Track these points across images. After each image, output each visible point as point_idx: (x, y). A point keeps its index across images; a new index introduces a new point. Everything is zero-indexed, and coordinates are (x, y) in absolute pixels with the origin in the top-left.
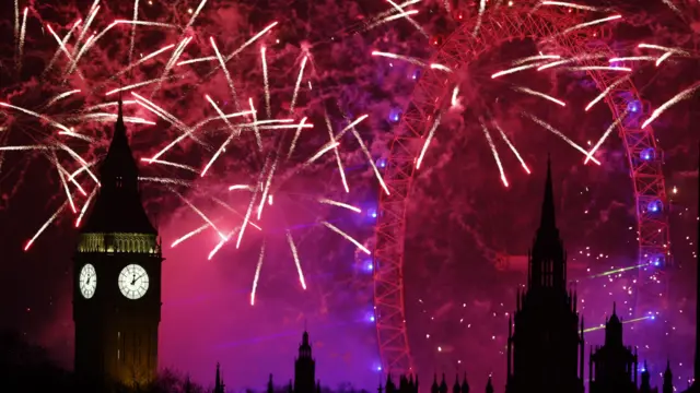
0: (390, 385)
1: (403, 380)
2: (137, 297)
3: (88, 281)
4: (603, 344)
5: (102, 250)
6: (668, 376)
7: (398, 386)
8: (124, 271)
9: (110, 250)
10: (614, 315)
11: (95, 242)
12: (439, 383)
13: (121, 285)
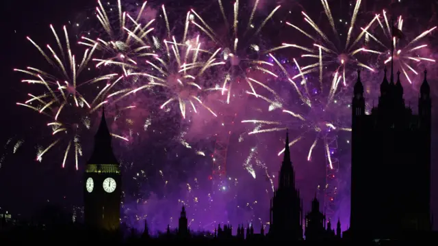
0: (220, 229)
1: (225, 227)
2: (111, 191)
3: (90, 185)
4: (311, 210)
5: (96, 172)
6: (339, 224)
7: (223, 229)
8: (105, 180)
9: (99, 172)
10: (315, 199)
11: (93, 168)
12: (241, 228)
13: (104, 187)
